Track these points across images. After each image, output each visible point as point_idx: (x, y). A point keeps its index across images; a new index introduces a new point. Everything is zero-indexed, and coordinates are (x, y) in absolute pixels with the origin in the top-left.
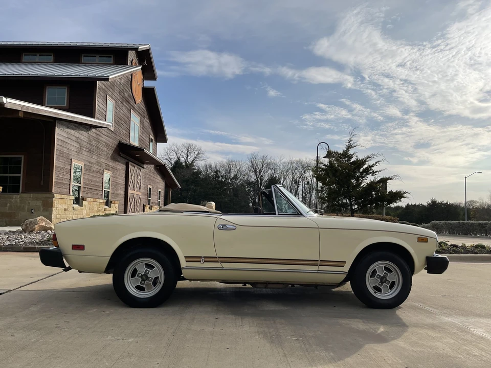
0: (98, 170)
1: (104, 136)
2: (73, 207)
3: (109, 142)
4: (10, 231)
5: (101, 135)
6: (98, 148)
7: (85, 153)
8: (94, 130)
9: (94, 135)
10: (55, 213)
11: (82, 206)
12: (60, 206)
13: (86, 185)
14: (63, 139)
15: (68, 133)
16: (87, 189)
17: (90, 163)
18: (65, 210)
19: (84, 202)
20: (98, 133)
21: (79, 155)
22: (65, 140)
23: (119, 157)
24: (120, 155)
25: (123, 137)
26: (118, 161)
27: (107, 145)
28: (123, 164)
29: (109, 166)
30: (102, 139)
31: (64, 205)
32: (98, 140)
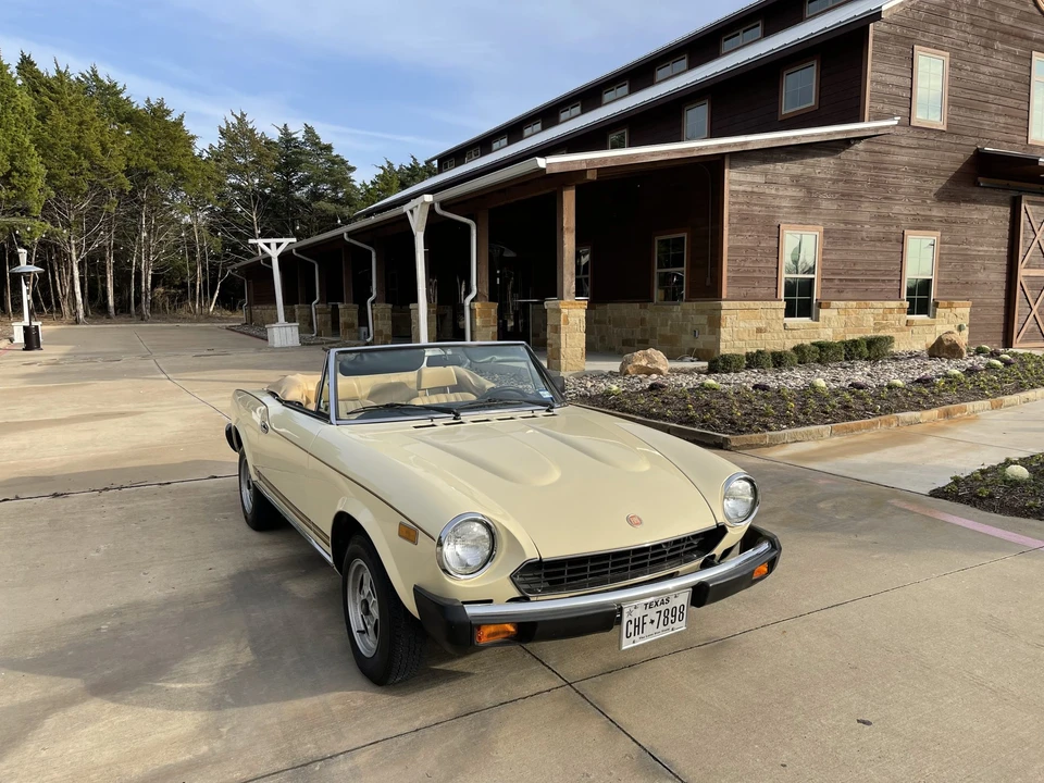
0: (881, 235)
1: (904, 151)
2: (785, 325)
3: (927, 162)
4: (610, 372)
5: (892, 149)
6: (877, 184)
7: (824, 204)
8: (860, 146)
9: (865, 156)
10: (728, 338)
11: (817, 320)
12: (742, 324)
13: (833, 274)
14: (749, 189)
15: (765, 173)
16: (837, 282)
17: (846, 223)
18: (759, 330)
19: (823, 312)
20: (877, 148)
21: (806, 213)
22: (756, 190)
23: (977, 190)
24: (978, 185)
25: (996, 135)
26: (975, 201)
27: (917, 170)
28: (997, 203)
29: (928, 219)
30: (895, 158)
31: (753, 322)
32: (879, 166)
